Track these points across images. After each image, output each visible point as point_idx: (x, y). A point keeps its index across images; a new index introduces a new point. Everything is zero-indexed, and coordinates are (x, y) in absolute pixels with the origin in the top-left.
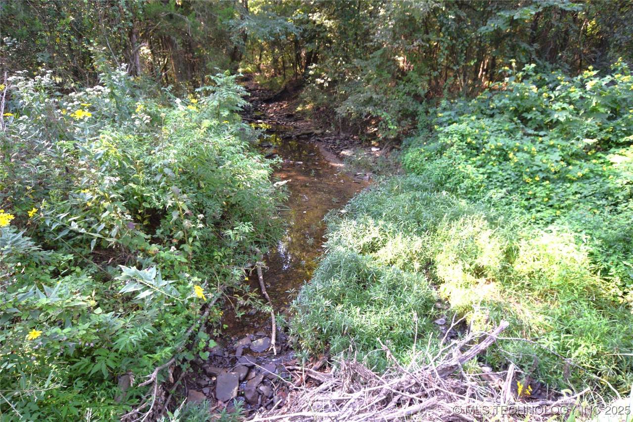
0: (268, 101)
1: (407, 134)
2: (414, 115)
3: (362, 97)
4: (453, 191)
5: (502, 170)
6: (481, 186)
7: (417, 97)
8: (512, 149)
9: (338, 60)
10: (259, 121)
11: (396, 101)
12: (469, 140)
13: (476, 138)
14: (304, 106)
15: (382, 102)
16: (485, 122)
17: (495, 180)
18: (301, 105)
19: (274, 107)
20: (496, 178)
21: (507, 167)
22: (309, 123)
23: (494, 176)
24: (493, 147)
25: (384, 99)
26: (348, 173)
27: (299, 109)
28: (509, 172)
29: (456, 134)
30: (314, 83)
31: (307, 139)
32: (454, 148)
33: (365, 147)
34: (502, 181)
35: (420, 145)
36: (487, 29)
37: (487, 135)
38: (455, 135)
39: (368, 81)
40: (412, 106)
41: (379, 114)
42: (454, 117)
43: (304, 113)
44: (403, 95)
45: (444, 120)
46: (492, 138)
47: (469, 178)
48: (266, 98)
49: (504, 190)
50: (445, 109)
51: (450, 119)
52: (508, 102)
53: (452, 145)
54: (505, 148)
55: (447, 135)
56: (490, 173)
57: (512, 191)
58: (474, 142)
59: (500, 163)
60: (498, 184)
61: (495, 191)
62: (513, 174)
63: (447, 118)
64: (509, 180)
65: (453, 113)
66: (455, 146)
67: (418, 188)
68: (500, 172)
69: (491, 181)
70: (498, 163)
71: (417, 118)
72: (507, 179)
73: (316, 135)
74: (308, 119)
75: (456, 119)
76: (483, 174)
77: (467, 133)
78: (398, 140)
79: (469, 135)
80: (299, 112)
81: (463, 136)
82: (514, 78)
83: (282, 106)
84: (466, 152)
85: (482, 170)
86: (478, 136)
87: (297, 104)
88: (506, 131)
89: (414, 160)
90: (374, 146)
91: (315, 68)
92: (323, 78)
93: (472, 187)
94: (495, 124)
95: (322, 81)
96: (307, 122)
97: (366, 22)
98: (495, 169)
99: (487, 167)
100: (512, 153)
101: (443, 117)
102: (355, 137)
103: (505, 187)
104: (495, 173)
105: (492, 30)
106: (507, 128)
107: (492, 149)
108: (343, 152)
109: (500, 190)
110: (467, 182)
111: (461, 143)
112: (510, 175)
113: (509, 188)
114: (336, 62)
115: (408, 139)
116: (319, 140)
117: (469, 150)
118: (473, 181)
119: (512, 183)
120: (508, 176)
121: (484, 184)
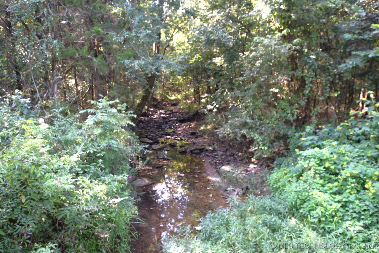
0: (182, 121)
1: (280, 154)
2: (285, 138)
3: (237, 121)
4: (303, 218)
5: (360, 199)
6: (336, 215)
7: (287, 122)
8: (371, 178)
9: (225, 91)
10: (168, 137)
11: (270, 125)
12: (327, 165)
13: (335, 163)
14: (206, 126)
15: (256, 126)
16: (346, 148)
17: (351, 211)
18: (204, 126)
19: (184, 126)
20: (353, 208)
21: (365, 197)
22: (206, 140)
23: (351, 206)
24: (348, 175)
25: (259, 123)
26: (220, 187)
27: (202, 128)
28: (367, 203)
29: (314, 158)
30: (205, 108)
31: (199, 154)
32: (311, 173)
33: (245, 164)
34: (359, 212)
35: (288, 166)
36: (346, 66)
37: (346, 160)
38: (312, 159)
39: (246, 107)
40: (283, 130)
41: (252, 136)
42: (317, 142)
43: (204, 132)
44: (276, 120)
45: (307, 144)
46: (352, 165)
47: (322, 205)
48: (182, 119)
49: (361, 223)
50: (309, 134)
51: (313, 144)
52: (368, 130)
53: (310, 169)
54: (361, 176)
55: (306, 158)
56: (346, 202)
57: (371, 225)
58: (332, 167)
59: (358, 192)
60: (355, 215)
61: (351, 223)
62: (371, 205)
63: (310, 142)
64: (366, 212)
65: (316, 138)
66: (312, 170)
67: (271, 211)
68: (357, 202)
69: (347, 211)
70: (356, 192)
71: (288, 141)
72: (365, 210)
73: (207, 150)
74: (206, 137)
75: (320, 143)
76: (339, 202)
77: (325, 158)
78: (272, 159)
79: (327, 159)
80: (201, 131)
81: (321, 161)
82: (372, 108)
83: (191, 125)
84: (324, 177)
85: (338, 198)
86: (337, 162)
87: (201, 125)
88: (368, 157)
89: (277, 181)
90: (253, 163)
91: (207, 97)
92: (212, 105)
93: (325, 216)
94: (357, 150)
95: (212, 107)
96: (205, 139)
97: (238, 61)
98: (352, 198)
99: (344, 195)
100: (370, 183)
101: (306, 141)
102: (240, 154)
103: (363, 219)
104: (352, 202)
105: (351, 66)
106: (369, 155)
107: (348, 177)
108: (223, 168)
109: (357, 223)
110: (319, 210)
111: (319, 168)
112: (367, 206)
113: (367, 222)
114: (223, 92)
115: (280, 158)
116: (207, 156)
117: (327, 175)
118: (326, 210)
119: (371, 216)
120: (365, 208)
121: (339, 214)
